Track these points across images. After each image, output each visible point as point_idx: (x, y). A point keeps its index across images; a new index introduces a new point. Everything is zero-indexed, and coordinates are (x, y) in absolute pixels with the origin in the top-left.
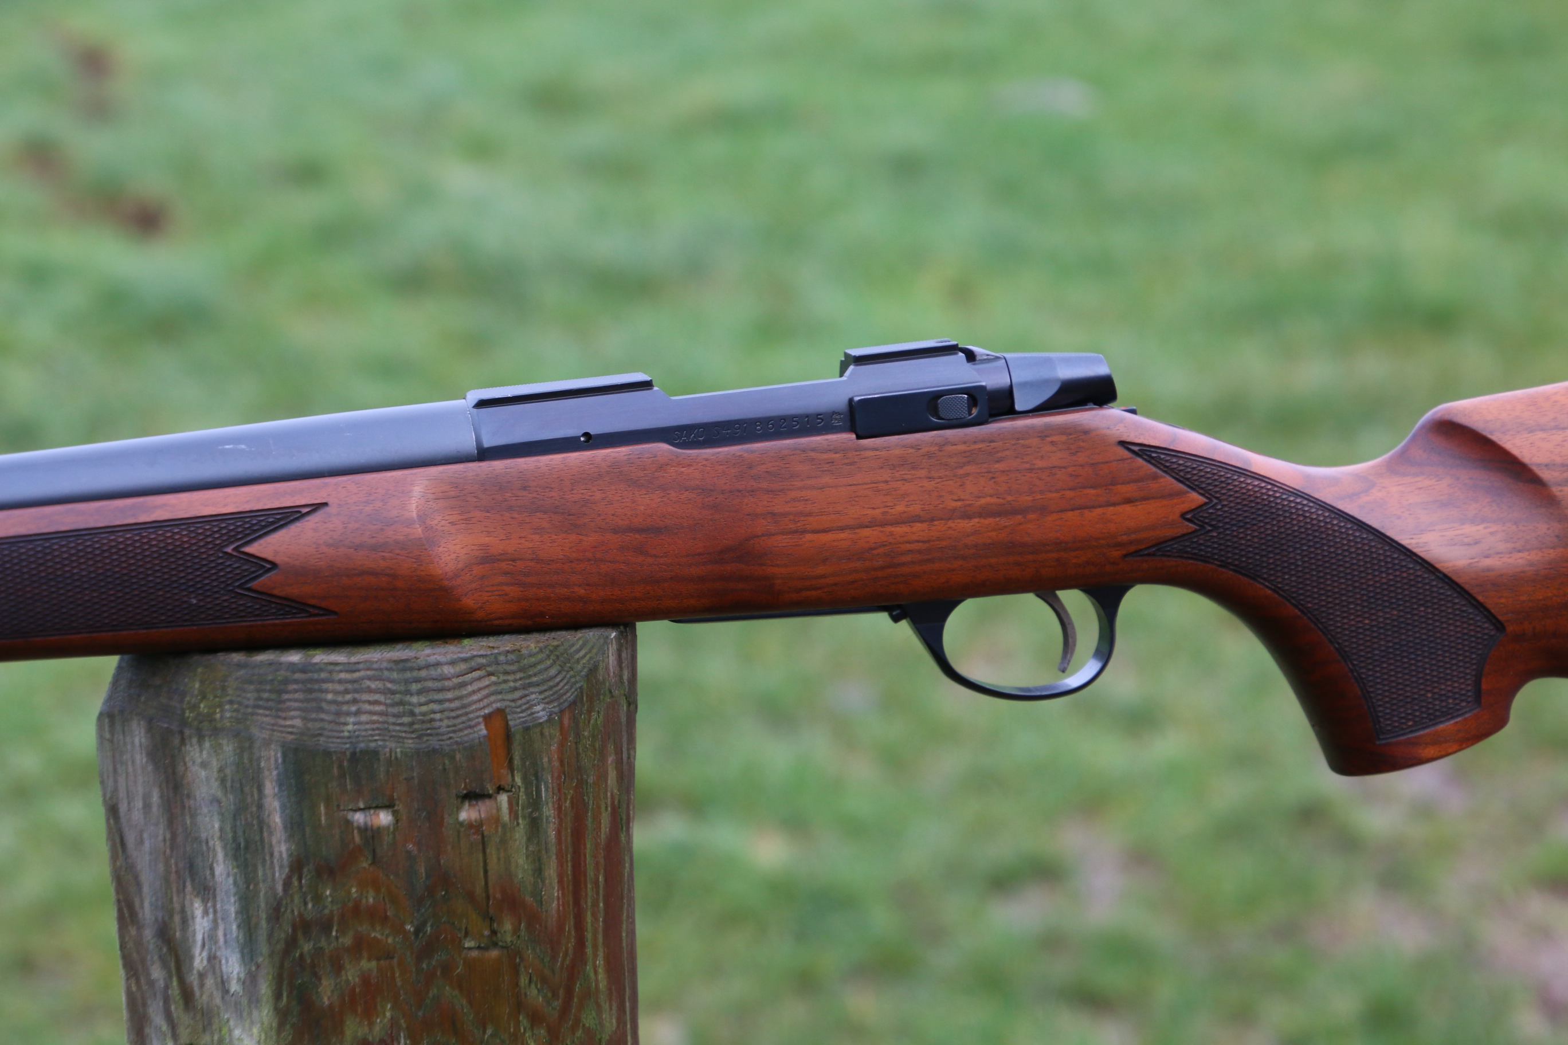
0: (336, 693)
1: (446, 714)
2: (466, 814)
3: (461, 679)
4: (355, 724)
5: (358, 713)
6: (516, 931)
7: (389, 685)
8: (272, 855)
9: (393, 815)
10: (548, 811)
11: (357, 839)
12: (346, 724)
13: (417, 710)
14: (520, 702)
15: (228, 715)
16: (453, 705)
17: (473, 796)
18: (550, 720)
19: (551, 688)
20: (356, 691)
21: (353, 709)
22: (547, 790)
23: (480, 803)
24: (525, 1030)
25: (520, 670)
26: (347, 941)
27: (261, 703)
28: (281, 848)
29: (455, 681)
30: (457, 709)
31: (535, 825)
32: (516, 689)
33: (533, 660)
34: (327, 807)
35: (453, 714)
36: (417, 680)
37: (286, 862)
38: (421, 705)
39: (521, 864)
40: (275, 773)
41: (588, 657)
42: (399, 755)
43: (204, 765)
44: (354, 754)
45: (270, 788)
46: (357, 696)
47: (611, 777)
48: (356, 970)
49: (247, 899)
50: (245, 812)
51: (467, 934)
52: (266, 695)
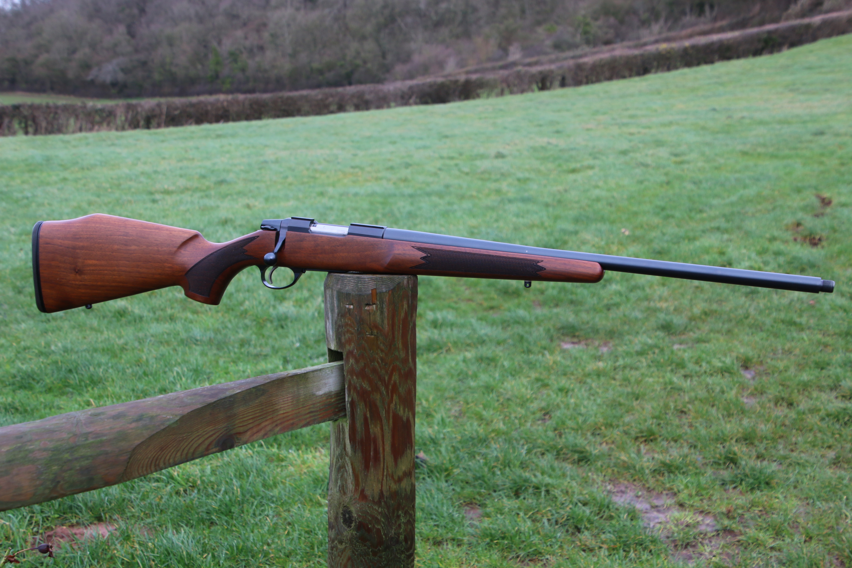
0: (346, 282)
2: (367, 308)
3: (369, 282)
4: (348, 288)
5: (349, 286)
6: (377, 333)
7: (355, 281)
9: (353, 306)
10: (385, 310)
11: (347, 310)
12: (346, 288)
14: (380, 287)
15: (331, 284)
17: (368, 305)
18: (386, 292)
19: (388, 286)
22: (385, 306)
23: (370, 306)
24: (380, 353)
25: (382, 281)
26: (346, 330)
27: (336, 283)
28: (336, 311)
29: (367, 282)
30: (367, 287)
31: (382, 312)
32: (380, 285)
33: (385, 280)
34: (342, 304)
36: (361, 281)
37: (337, 313)
38: (360, 286)
39: (378, 319)
40: (335, 296)
41: (398, 281)
43: (328, 294)
44: (347, 294)
45: (335, 299)
46: (350, 283)
47: (405, 306)
48: (348, 336)
49: (332, 320)
50: (332, 304)
51: (367, 332)
52: (336, 281)
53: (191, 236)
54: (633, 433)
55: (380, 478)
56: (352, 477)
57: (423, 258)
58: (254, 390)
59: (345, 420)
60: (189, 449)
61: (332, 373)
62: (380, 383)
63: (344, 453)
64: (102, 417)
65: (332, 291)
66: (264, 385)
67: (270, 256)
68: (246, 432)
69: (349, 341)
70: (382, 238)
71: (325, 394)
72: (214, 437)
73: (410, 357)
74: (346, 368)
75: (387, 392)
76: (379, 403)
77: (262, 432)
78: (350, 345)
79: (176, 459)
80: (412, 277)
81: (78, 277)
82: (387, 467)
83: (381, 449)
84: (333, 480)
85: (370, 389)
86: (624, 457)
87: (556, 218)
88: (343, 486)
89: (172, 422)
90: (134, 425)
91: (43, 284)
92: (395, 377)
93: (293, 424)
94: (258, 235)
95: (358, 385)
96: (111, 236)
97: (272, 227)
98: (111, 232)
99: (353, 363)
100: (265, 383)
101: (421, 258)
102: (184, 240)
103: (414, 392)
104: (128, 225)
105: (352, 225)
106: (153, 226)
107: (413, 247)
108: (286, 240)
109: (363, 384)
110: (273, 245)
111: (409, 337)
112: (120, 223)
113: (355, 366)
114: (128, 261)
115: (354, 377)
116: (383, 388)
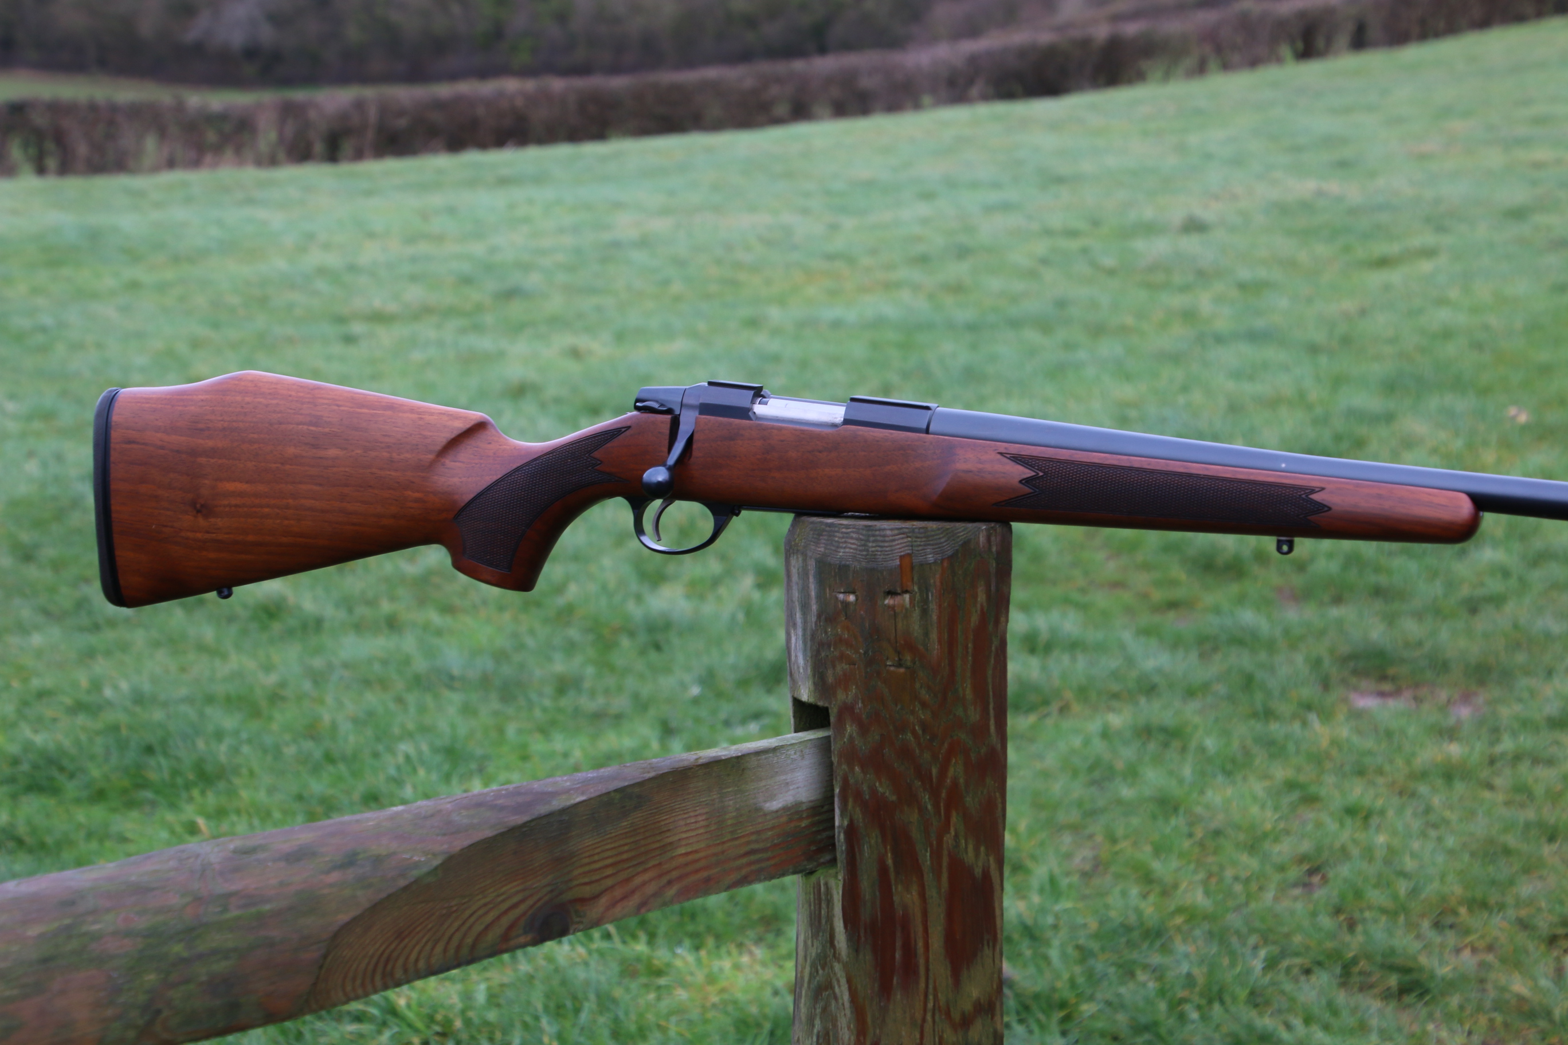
0: (840, 538)
1: (883, 553)
2: (889, 601)
3: (894, 538)
4: (843, 552)
5: (845, 548)
6: (914, 662)
7: (861, 536)
8: (811, 610)
9: (856, 597)
10: (933, 606)
11: (840, 606)
12: (840, 552)
13: (870, 550)
14: (921, 552)
15: (802, 544)
16: (887, 549)
17: (891, 593)
18: (935, 562)
19: (940, 547)
20: (847, 538)
21: (844, 545)
22: (932, 596)
23: (896, 597)
24: (919, 709)
25: (925, 537)
26: (837, 653)
27: (813, 540)
28: (814, 607)
29: (891, 538)
30: (889, 551)
31: (925, 612)
32: (920, 545)
33: (933, 533)
34: (829, 590)
35: (886, 553)
36: (874, 536)
37: (815, 614)
38: (873, 547)
39: (916, 629)
40: (813, 572)
41: (965, 536)
42: (858, 569)
43: (794, 567)
44: (840, 566)
45: (811, 579)
46: (847, 540)
47: (982, 597)
48: (842, 667)
49: (804, 630)
50: (805, 590)
51: (887, 659)
52: (815, 536)
53: (468, 426)
54: (1544, 923)
55: (918, 1016)
56: (848, 1012)
57: (1026, 481)
58: (618, 796)
59: (832, 871)
60: (465, 935)
61: (803, 757)
62: (918, 784)
63: (830, 953)
64: (261, 855)
65: (805, 560)
66: (641, 784)
67: (658, 475)
68: (596, 897)
69: (845, 681)
70: (927, 431)
71: (785, 809)
72: (523, 907)
73: (992, 722)
74: (835, 747)
75: (936, 806)
76: (916, 834)
77: (636, 899)
78: (846, 689)
79: (433, 961)
80: (998, 527)
81: (202, 522)
82: (935, 989)
83: (920, 944)
84: (803, 1018)
85: (894, 798)
86: (1519, 986)
87: (1338, 382)
88: (827, 1034)
89: (425, 870)
90: (335, 876)
91: (117, 539)
92: (956, 770)
93: (707, 880)
94: (628, 424)
95: (865, 788)
96: (280, 424)
97: (662, 405)
98: (279, 415)
99: (855, 734)
100: (643, 779)
101: (1020, 482)
102: (453, 436)
103: (1000, 806)
104: (321, 398)
105: (853, 400)
106: (380, 402)
107: (1001, 454)
108: (696, 437)
109: (877, 784)
110: (666, 450)
111: (990, 672)
112: (301, 394)
113: (858, 742)
114: (321, 485)
115: (857, 769)
116: (927, 797)
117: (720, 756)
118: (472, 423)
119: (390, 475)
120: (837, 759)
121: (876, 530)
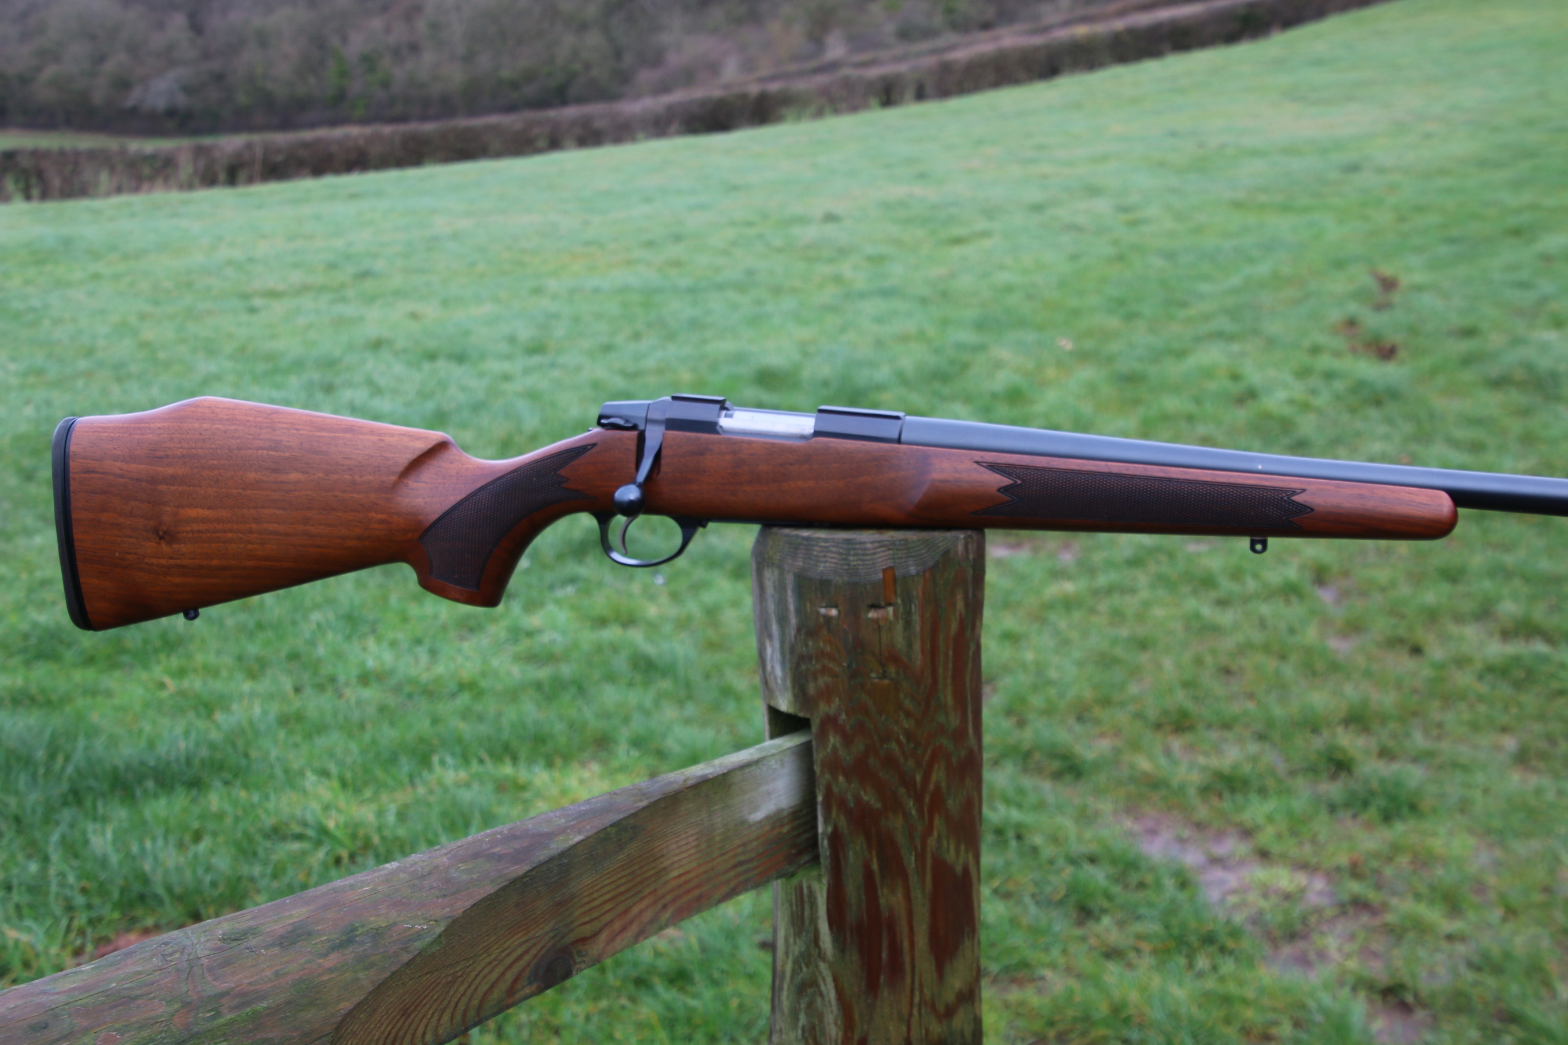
0: (818, 552)
1: (865, 566)
2: (872, 614)
3: (875, 550)
4: (824, 567)
5: (825, 562)
6: (897, 673)
7: (841, 550)
8: (790, 623)
9: (838, 611)
10: (916, 618)
11: (822, 620)
12: (820, 567)
13: (852, 563)
14: (903, 564)
15: (777, 557)
16: (869, 563)
17: (875, 606)
18: (918, 574)
19: (921, 559)
20: (826, 552)
21: (824, 560)
22: (915, 607)
23: (879, 610)
24: (903, 719)
25: (905, 549)
26: (819, 666)
27: (789, 554)
28: (793, 621)
29: (872, 551)
30: (871, 565)
31: (908, 624)
32: (901, 558)
33: (914, 543)
34: (810, 604)
35: (868, 567)
36: (854, 549)
37: (795, 627)
38: (854, 561)
39: (900, 641)
40: (791, 586)
41: (944, 545)
42: (840, 583)
43: (769, 579)
44: (820, 581)
45: (790, 593)
46: (827, 554)
47: (960, 605)
48: (823, 681)
49: (782, 642)
50: (782, 603)
51: (872, 671)
52: (792, 550)
53: (429, 446)
55: (905, 1011)
56: (835, 1009)
57: (1004, 490)
58: (614, 830)
59: (814, 873)
60: (470, 1000)
61: (783, 765)
62: (902, 791)
63: (814, 952)
64: (253, 942)
65: (781, 574)
66: (635, 815)
67: (630, 493)
68: (596, 934)
69: (827, 694)
70: (899, 441)
71: (768, 818)
72: (527, 958)
73: (970, 725)
74: (818, 756)
75: (920, 811)
76: (901, 839)
77: (634, 928)
78: (829, 701)
79: (441, 1031)
80: (974, 535)
81: (165, 548)
82: (921, 985)
83: (906, 944)
84: (786, 1010)
85: (878, 805)
88: (813, 1028)
89: (428, 940)
90: (334, 959)
91: (81, 567)
92: (939, 775)
93: (699, 899)
94: (594, 441)
95: (849, 796)
96: (240, 449)
97: (627, 421)
98: (238, 441)
99: (838, 745)
100: (637, 809)
101: (999, 490)
102: (415, 456)
103: (977, 804)
104: (280, 422)
105: (821, 411)
106: (339, 425)
107: (977, 463)
108: (664, 452)
109: (862, 793)
110: (633, 466)
111: (968, 678)
112: (259, 419)
113: (842, 752)
114: (283, 509)
115: (841, 778)
116: (911, 803)
117: (707, 775)
118: (434, 443)
119: (353, 497)
120: (819, 769)
121: (856, 544)
